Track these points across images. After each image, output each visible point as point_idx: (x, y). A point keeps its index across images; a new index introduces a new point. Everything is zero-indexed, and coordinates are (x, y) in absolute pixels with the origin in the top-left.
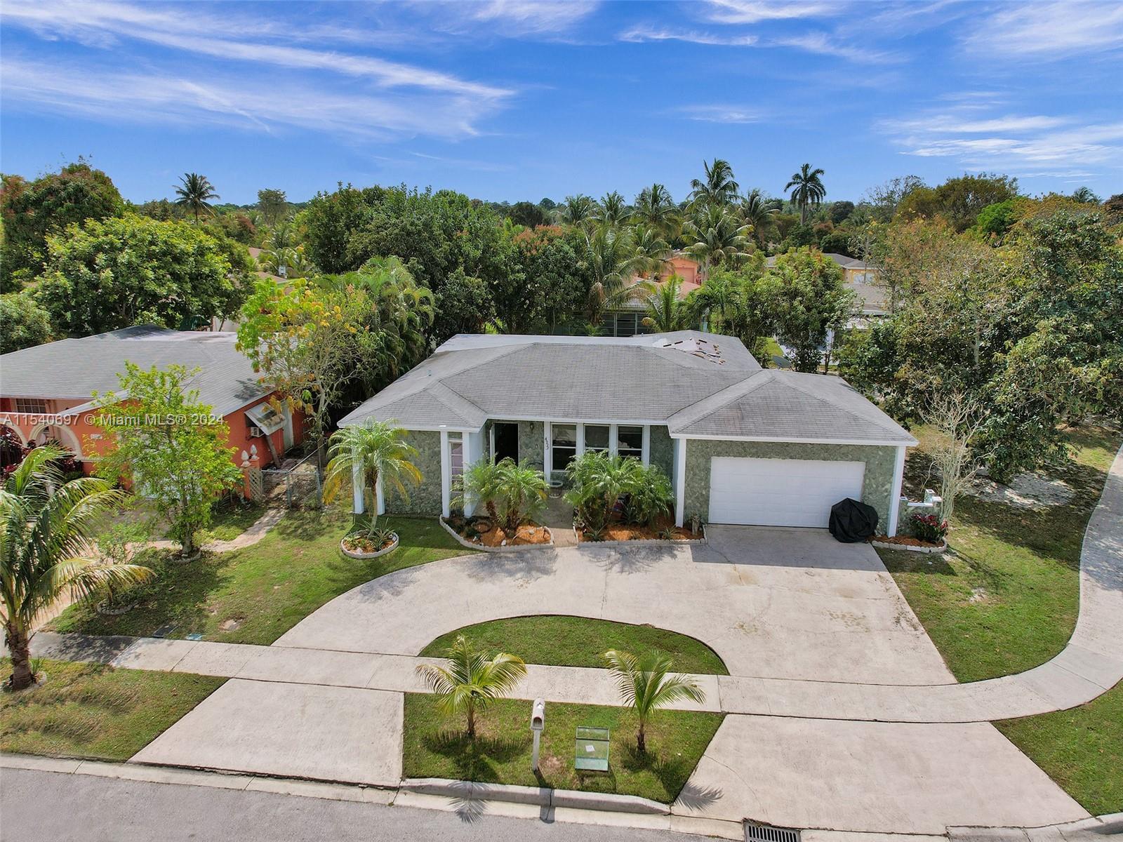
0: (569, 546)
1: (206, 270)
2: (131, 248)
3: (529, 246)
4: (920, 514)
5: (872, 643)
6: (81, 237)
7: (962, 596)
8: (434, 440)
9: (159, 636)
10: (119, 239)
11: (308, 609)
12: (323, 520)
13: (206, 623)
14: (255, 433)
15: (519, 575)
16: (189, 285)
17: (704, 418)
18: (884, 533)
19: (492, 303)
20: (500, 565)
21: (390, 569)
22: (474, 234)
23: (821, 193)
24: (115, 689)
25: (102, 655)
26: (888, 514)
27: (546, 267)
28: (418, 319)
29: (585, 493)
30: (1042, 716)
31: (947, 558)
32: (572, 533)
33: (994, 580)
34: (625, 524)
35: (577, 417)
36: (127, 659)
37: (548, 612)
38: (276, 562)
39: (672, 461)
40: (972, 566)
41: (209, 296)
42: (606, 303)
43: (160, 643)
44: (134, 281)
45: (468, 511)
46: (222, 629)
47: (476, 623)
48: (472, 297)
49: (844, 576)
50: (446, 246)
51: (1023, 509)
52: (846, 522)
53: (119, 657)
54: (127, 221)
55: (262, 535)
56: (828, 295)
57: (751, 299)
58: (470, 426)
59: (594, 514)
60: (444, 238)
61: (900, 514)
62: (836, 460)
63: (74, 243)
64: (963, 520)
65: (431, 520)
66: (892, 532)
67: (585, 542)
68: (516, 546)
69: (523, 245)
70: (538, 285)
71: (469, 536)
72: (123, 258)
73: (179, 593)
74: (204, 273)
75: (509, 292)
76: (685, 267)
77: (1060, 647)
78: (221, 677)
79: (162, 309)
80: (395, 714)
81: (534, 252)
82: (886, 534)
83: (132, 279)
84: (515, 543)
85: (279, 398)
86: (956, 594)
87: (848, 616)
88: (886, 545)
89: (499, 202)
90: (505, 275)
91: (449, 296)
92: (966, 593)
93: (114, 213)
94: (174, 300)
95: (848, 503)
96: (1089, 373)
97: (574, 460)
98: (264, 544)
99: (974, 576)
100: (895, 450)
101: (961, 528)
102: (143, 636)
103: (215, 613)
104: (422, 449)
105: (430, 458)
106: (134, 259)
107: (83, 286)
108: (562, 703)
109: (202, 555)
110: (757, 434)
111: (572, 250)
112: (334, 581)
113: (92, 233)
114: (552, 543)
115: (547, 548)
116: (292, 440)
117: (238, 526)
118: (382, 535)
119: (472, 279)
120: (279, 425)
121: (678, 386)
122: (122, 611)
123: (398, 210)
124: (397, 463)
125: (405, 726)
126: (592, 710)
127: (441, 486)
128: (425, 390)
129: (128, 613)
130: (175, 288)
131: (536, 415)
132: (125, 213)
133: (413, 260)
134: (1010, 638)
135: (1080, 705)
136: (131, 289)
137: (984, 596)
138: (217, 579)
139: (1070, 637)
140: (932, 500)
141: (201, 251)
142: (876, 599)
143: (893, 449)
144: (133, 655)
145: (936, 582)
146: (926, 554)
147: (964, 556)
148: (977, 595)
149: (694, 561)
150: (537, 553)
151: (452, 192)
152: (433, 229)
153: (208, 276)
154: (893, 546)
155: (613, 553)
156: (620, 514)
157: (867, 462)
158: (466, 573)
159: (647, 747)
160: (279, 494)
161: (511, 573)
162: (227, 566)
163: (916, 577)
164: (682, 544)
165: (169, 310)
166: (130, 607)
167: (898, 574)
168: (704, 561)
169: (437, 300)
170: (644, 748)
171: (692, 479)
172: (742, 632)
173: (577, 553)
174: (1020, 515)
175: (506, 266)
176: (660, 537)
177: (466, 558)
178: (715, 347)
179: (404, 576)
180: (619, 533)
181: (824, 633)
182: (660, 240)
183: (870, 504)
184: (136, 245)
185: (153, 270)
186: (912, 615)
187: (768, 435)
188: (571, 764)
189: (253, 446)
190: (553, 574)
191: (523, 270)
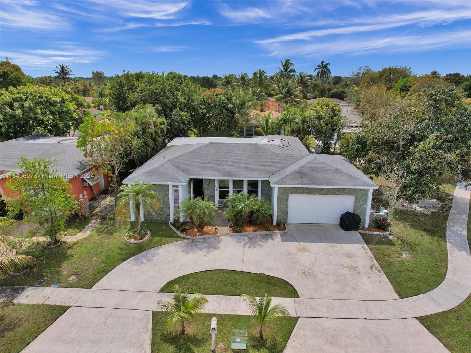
0: (227, 235)
1: (65, 109)
2: (30, 99)
3: (207, 98)
4: (378, 218)
5: (361, 279)
6: (7, 95)
7: (398, 255)
8: (166, 188)
9: (38, 285)
10: (25, 96)
11: (109, 269)
12: (117, 225)
13: (61, 278)
14: (86, 185)
15: (204, 250)
16: (58, 116)
17: (285, 177)
18: (363, 226)
19: (192, 123)
20: (196, 245)
21: (146, 248)
22: (184, 93)
23: (329, 73)
24: (15, 315)
25: (10, 297)
26: (365, 218)
27: (215, 107)
28: (159, 131)
29: (234, 211)
30: (437, 314)
31: (391, 237)
32: (228, 229)
33: (411, 247)
34: (251, 224)
35: (229, 177)
36: (22, 298)
37: (218, 268)
38: (95, 246)
39: (271, 195)
40: (401, 241)
41: (67, 120)
42: (241, 122)
43: (38, 289)
44: (32, 115)
45: (182, 220)
46: (69, 281)
47: (185, 274)
48: (183, 120)
49: (347, 247)
50: (171, 98)
51: (420, 213)
52: (347, 222)
53: (18, 297)
54: (28, 87)
55: (88, 233)
56: (335, 118)
57: (302, 120)
58: (183, 182)
59: (237, 220)
60: (171, 95)
61: (370, 218)
62: (343, 195)
63: (4, 98)
64: (396, 219)
65: (165, 223)
66: (367, 226)
67: (234, 233)
68: (203, 236)
69: (205, 97)
70: (212, 114)
71: (182, 231)
72: (26, 104)
73: (49, 263)
74: (65, 111)
75: (199, 118)
76: (273, 104)
77: (442, 280)
78: (67, 306)
79: (46, 127)
80: (148, 323)
81: (210, 101)
82: (364, 227)
83: (31, 114)
84: (203, 235)
85: (97, 169)
86: (396, 255)
87: (350, 266)
88: (364, 232)
89: (195, 76)
90: (197, 111)
91: (173, 120)
92: (400, 254)
93: (22, 84)
94: (51, 122)
95: (348, 213)
96: (451, 157)
97: (228, 196)
98: (90, 237)
99: (403, 245)
100: (368, 190)
101: (396, 223)
102: (31, 286)
103: (66, 272)
104: (160, 193)
105: (164, 196)
106: (31, 105)
107: (8, 117)
108: (224, 315)
109: (61, 243)
110: (309, 184)
111: (226, 99)
112: (121, 255)
113: (12, 93)
114: (219, 234)
115: (217, 236)
116: (104, 186)
117: (78, 228)
118: (143, 232)
119: (183, 113)
120: (97, 181)
121: (274, 162)
122: (21, 273)
123: (150, 83)
124: (149, 201)
125: (153, 329)
126: (238, 318)
127: (169, 208)
128: (162, 165)
129: (24, 274)
130: (51, 118)
131: (211, 176)
132: (28, 84)
133: (157, 105)
134: (420, 275)
135: (454, 308)
136: (31, 118)
137: (407, 255)
138: (67, 255)
139: (446, 274)
140: (383, 212)
141: (63, 101)
142: (361, 258)
143: (367, 190)
144: (25, 296)
145: (387, 249)
146: (382, 236)
147: (398, 236)
148: (404, 255)
149: (282, 242)
150: (213, 239)
151: (175, 72)
152: (166, 91)
153: (67, 112)
154: (368, 232)
155: (246, 238)
156: (249, 220)
157: (356, 196)
158: (181, 250)
159: (264, 336)
160: (97, 212)
161: (201, 249)
162: (72, 249)
163: (378, 247)
164: (276, 233)
165: (49, 127)
166: (25, 271)
167: (370, 246)
168: (286, 241)
169: (168, 122)
170: (262, 337)
171: (280, 204)
172: (304, 276)
173: (230, 239)
174: (419, 216)
175: (198, 106)
176: (267, 230)
177: (180, 242)
178: (288, 142)
179: (153, 251)
180: (249, 228)
181: (340, 275)
182: (263, 93)
183: (357, 214)
184: (33, 98)
185: (41, 110)
186: (377, 265)
187: (313, 185)
188: (229, 346)
189: (85, 192)
190: (220, 249)
191: (205, 108)
